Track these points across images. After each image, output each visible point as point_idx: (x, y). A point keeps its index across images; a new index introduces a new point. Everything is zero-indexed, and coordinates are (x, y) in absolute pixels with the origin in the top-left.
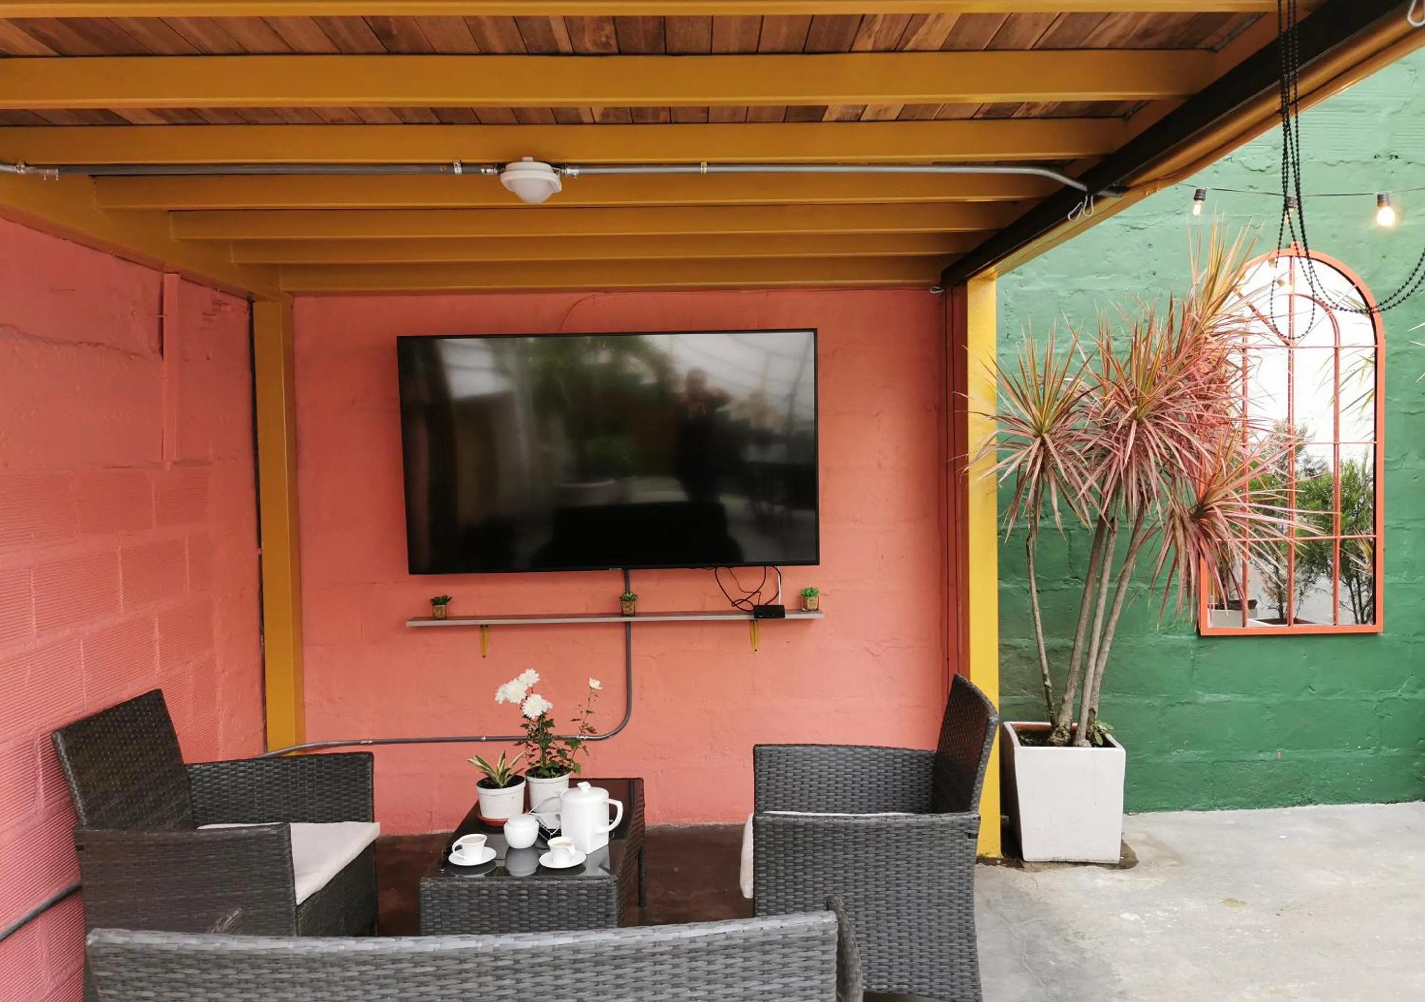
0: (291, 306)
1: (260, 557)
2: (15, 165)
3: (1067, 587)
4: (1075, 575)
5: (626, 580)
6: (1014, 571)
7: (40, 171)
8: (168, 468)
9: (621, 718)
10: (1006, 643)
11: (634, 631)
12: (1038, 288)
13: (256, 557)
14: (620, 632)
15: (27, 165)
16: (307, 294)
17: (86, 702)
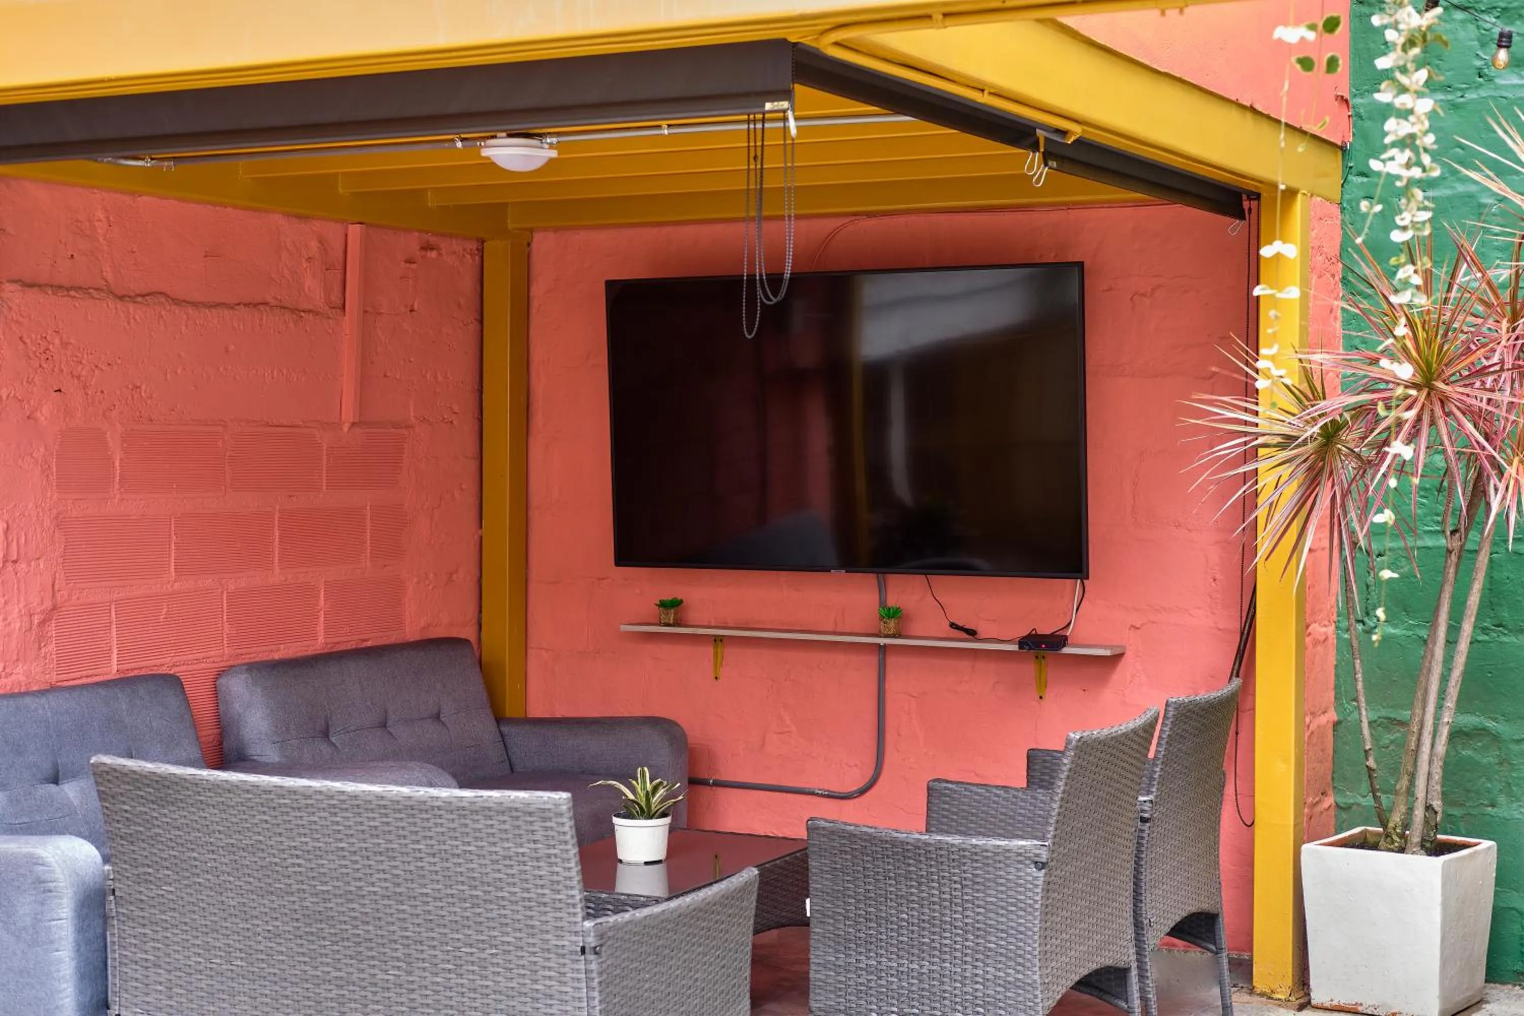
0: (529, 245)
1: (481, 538)
2: (143, 159)
3: (1486, 638)
4: (1496, 622)
5: (882, 590)
6: (1405, 610)
7: (161, 163)
8: (346, 429)
9: (870, 773)
10: (1392, 716)
11: (891, 660)
12: (1448, 192)
13: (476, 537)
14: (874, 659)
15: (152, 159)
16: (546, 229)
17: (226, 652)
